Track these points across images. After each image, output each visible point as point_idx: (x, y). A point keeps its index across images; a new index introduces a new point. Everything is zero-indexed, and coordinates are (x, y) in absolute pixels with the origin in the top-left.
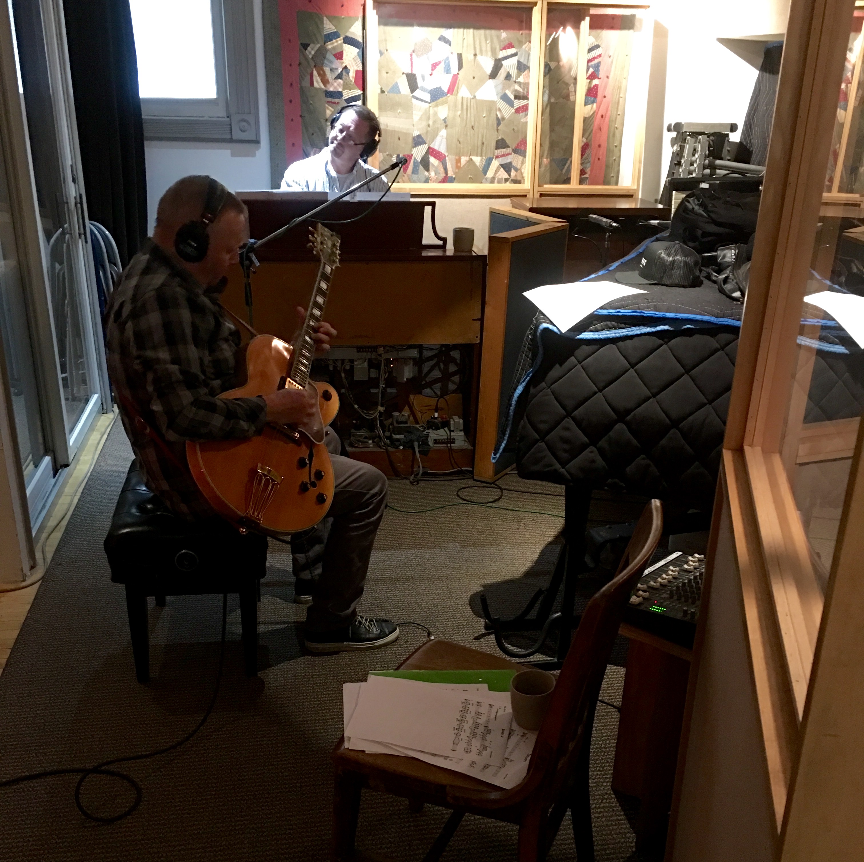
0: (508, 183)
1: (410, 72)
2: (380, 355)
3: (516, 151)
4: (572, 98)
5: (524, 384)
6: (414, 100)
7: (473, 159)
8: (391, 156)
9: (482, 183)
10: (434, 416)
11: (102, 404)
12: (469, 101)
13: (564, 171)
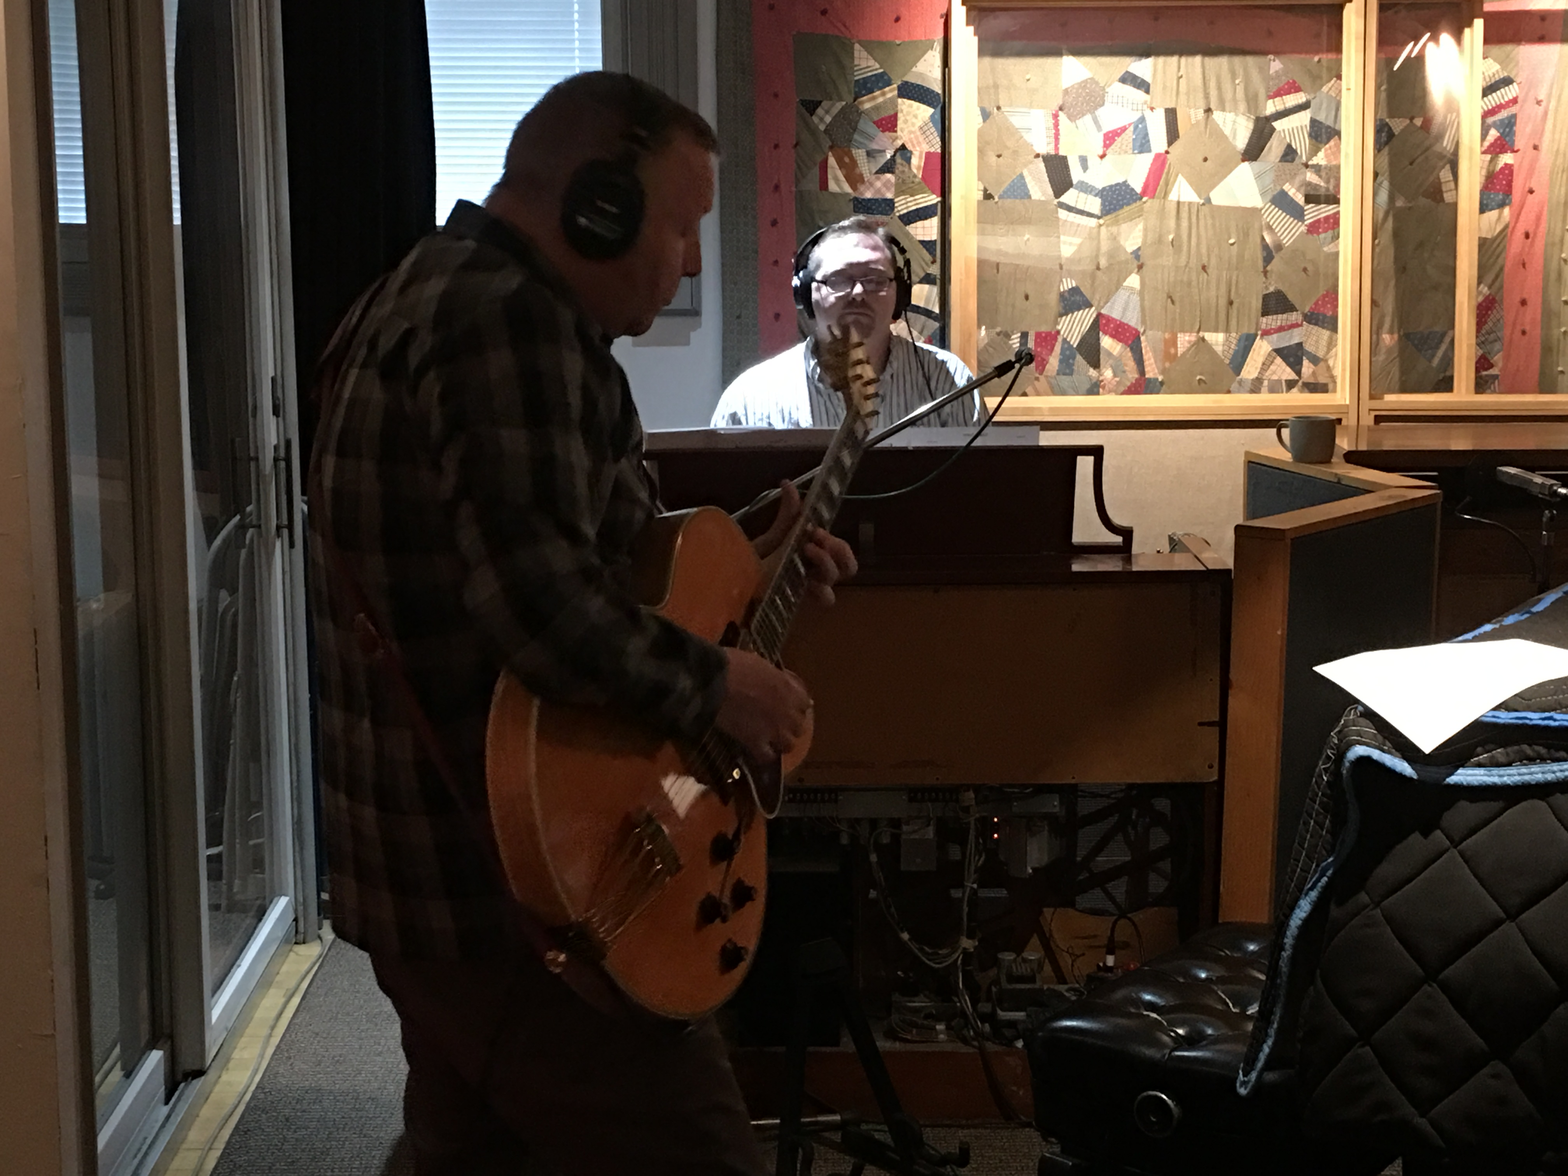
0: (1295, 390)
1: (1053, 152)
2: (966, 810)
3: (1313, 318)
4: (1448, 197)
5: (1314, 894)
6: (1063, 214)
7: (1206, 338)
8: (1008, 336)
9: (1229, 392)
10: (1105, 964)
11: (296, 920)
12: (1194, 210)
13: (1436, 361)
